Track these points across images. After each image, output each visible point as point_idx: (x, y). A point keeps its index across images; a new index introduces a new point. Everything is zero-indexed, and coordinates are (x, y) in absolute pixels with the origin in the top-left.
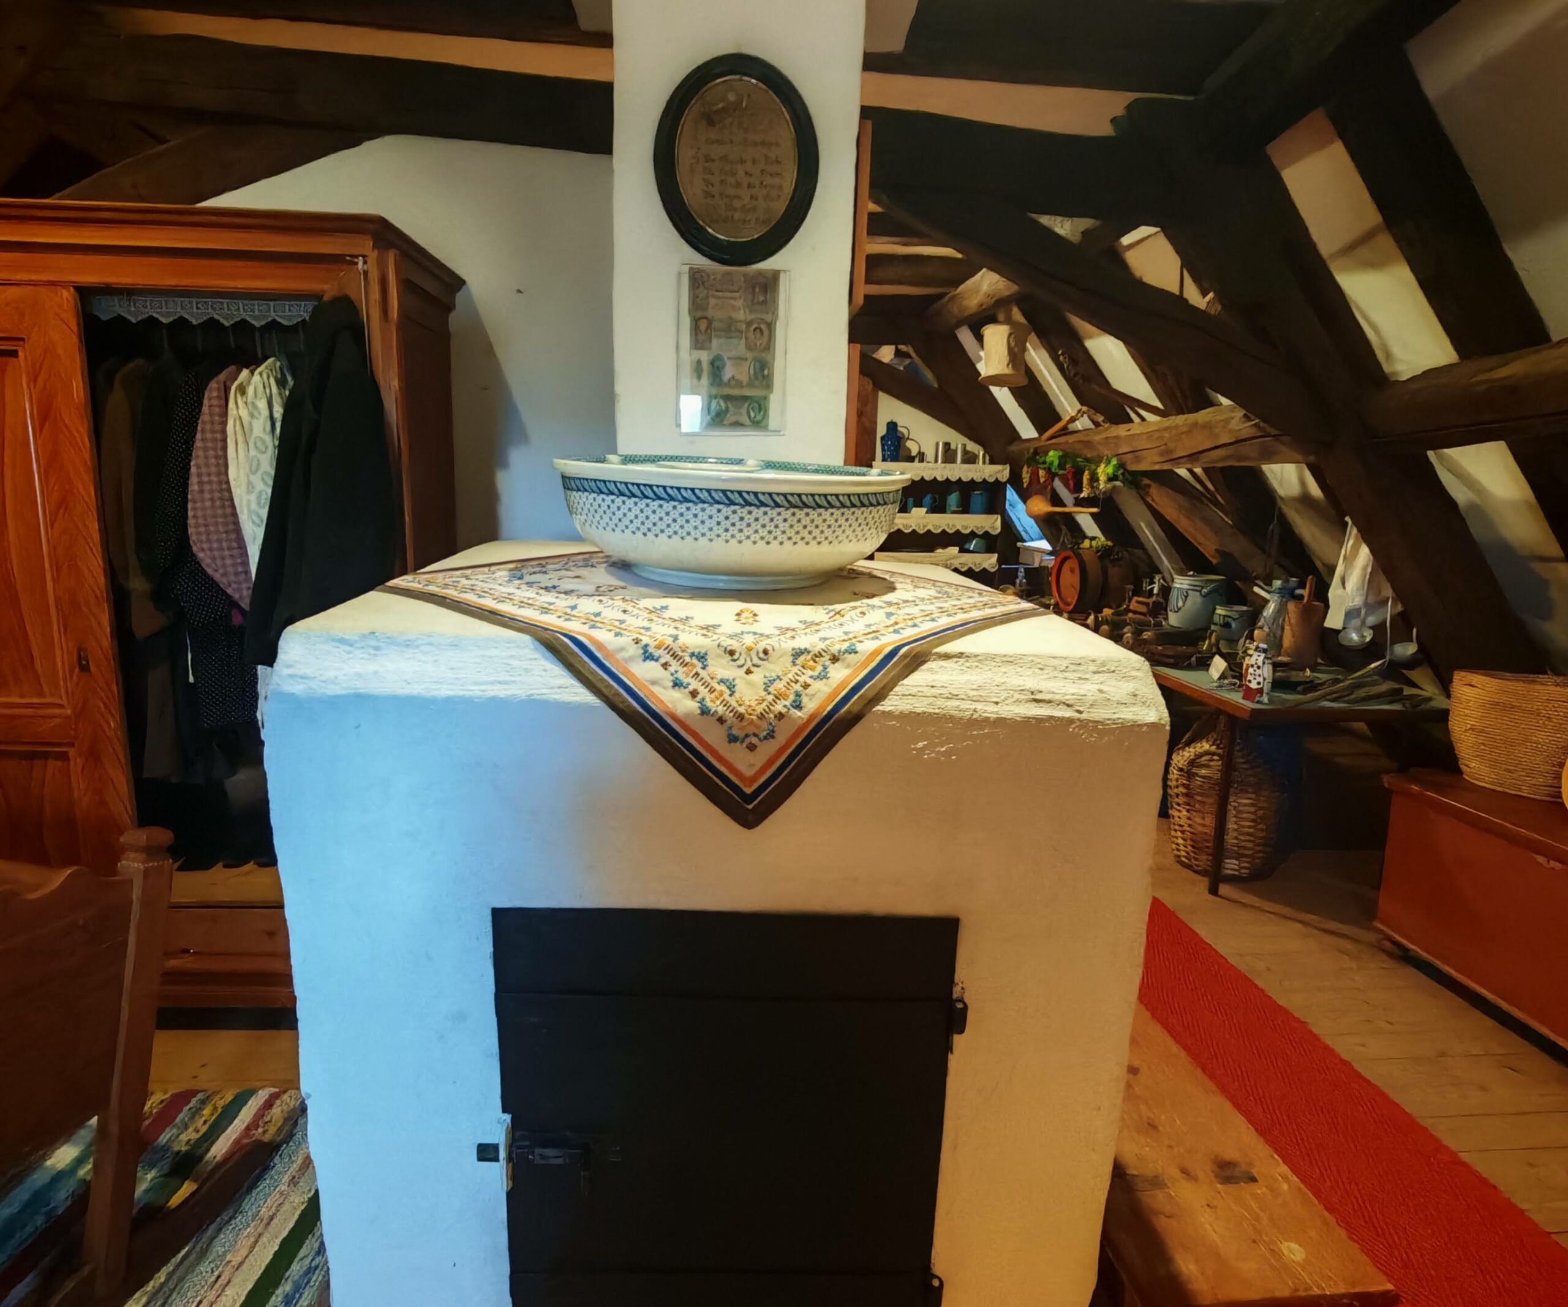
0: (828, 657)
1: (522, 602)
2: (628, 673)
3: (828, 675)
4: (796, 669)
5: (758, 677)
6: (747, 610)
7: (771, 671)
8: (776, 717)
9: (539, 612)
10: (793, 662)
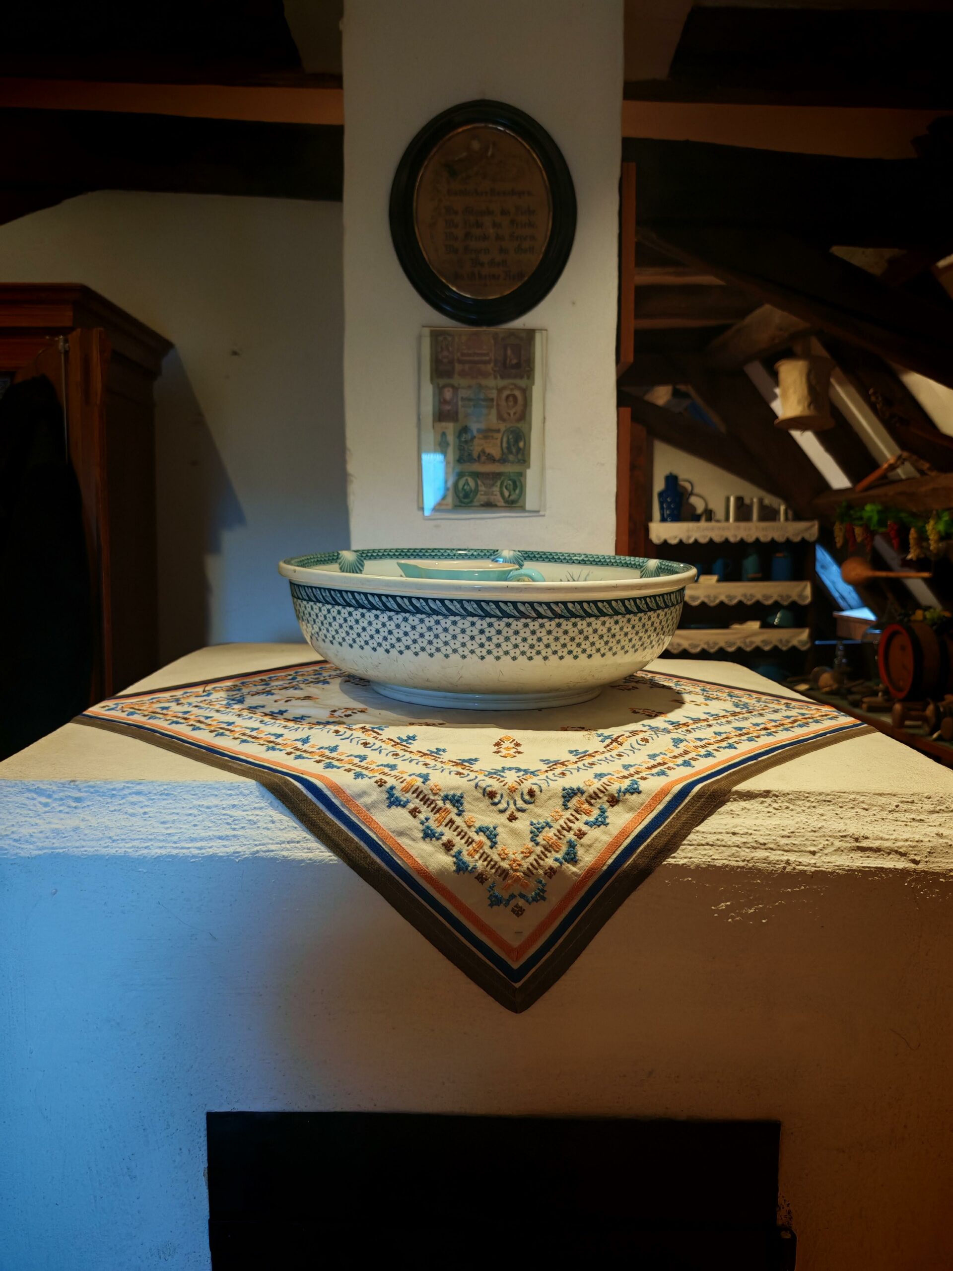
0: (606, 798)
1: (244, 734)
2: (370, 822)
3: (607, 821)
4: (567, 814)
5: (523, 824)
6: (508, 738)
7: (539, 816)
8: (545, 874)
9: (264, 748)
10: (565, 805)
